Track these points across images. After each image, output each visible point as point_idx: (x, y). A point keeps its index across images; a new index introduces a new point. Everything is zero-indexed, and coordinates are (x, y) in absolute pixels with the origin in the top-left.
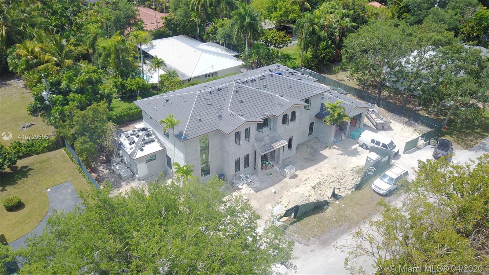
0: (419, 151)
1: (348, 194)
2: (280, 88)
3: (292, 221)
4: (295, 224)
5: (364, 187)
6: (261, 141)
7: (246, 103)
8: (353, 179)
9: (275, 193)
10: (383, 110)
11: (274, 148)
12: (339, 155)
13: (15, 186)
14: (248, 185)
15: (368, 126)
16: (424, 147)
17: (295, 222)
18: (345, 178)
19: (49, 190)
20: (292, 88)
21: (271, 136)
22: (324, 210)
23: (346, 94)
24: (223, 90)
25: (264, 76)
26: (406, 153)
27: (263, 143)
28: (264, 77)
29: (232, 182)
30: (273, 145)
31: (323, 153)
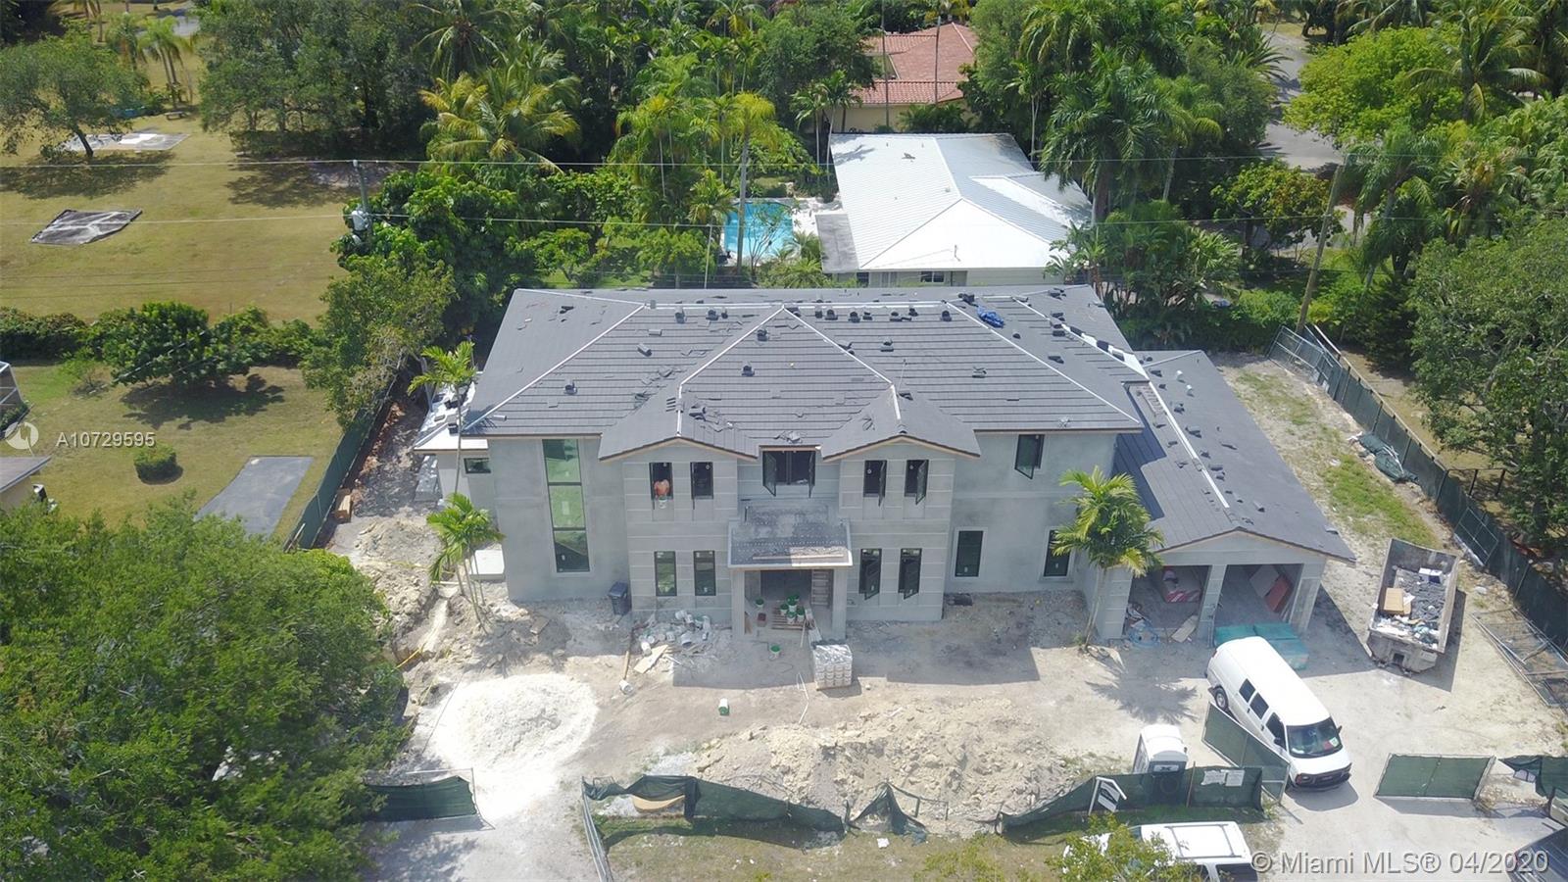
0: (1478, 822)
1: (958, 835)
2: (941, 366)
3: (674, 823)
4: (670, 837)
5: (1047, 840)
6: (759, 522)
7: (762, 380)
8: (1020, 792)
9: (725, 712)
10: (1505, 593)
11: (790, 561)
12: (1089, 689)
13: (214, 426)
14: (675, 652)
15: (1350, 631)
16: (1524, 814)
17: (677, 830)
18: (998, 775)
19: (255, 461)
20: (986, 380)
21: (811, 518)
22: (807, 844)
23: (1400, 481)
24: (729, 319)
25: (913, 312)
26: (1388, 803)
27: (764, 532)
28: (916, 314)
29: (642, 622)
30: (792, 550)
31: (1036, 658)
